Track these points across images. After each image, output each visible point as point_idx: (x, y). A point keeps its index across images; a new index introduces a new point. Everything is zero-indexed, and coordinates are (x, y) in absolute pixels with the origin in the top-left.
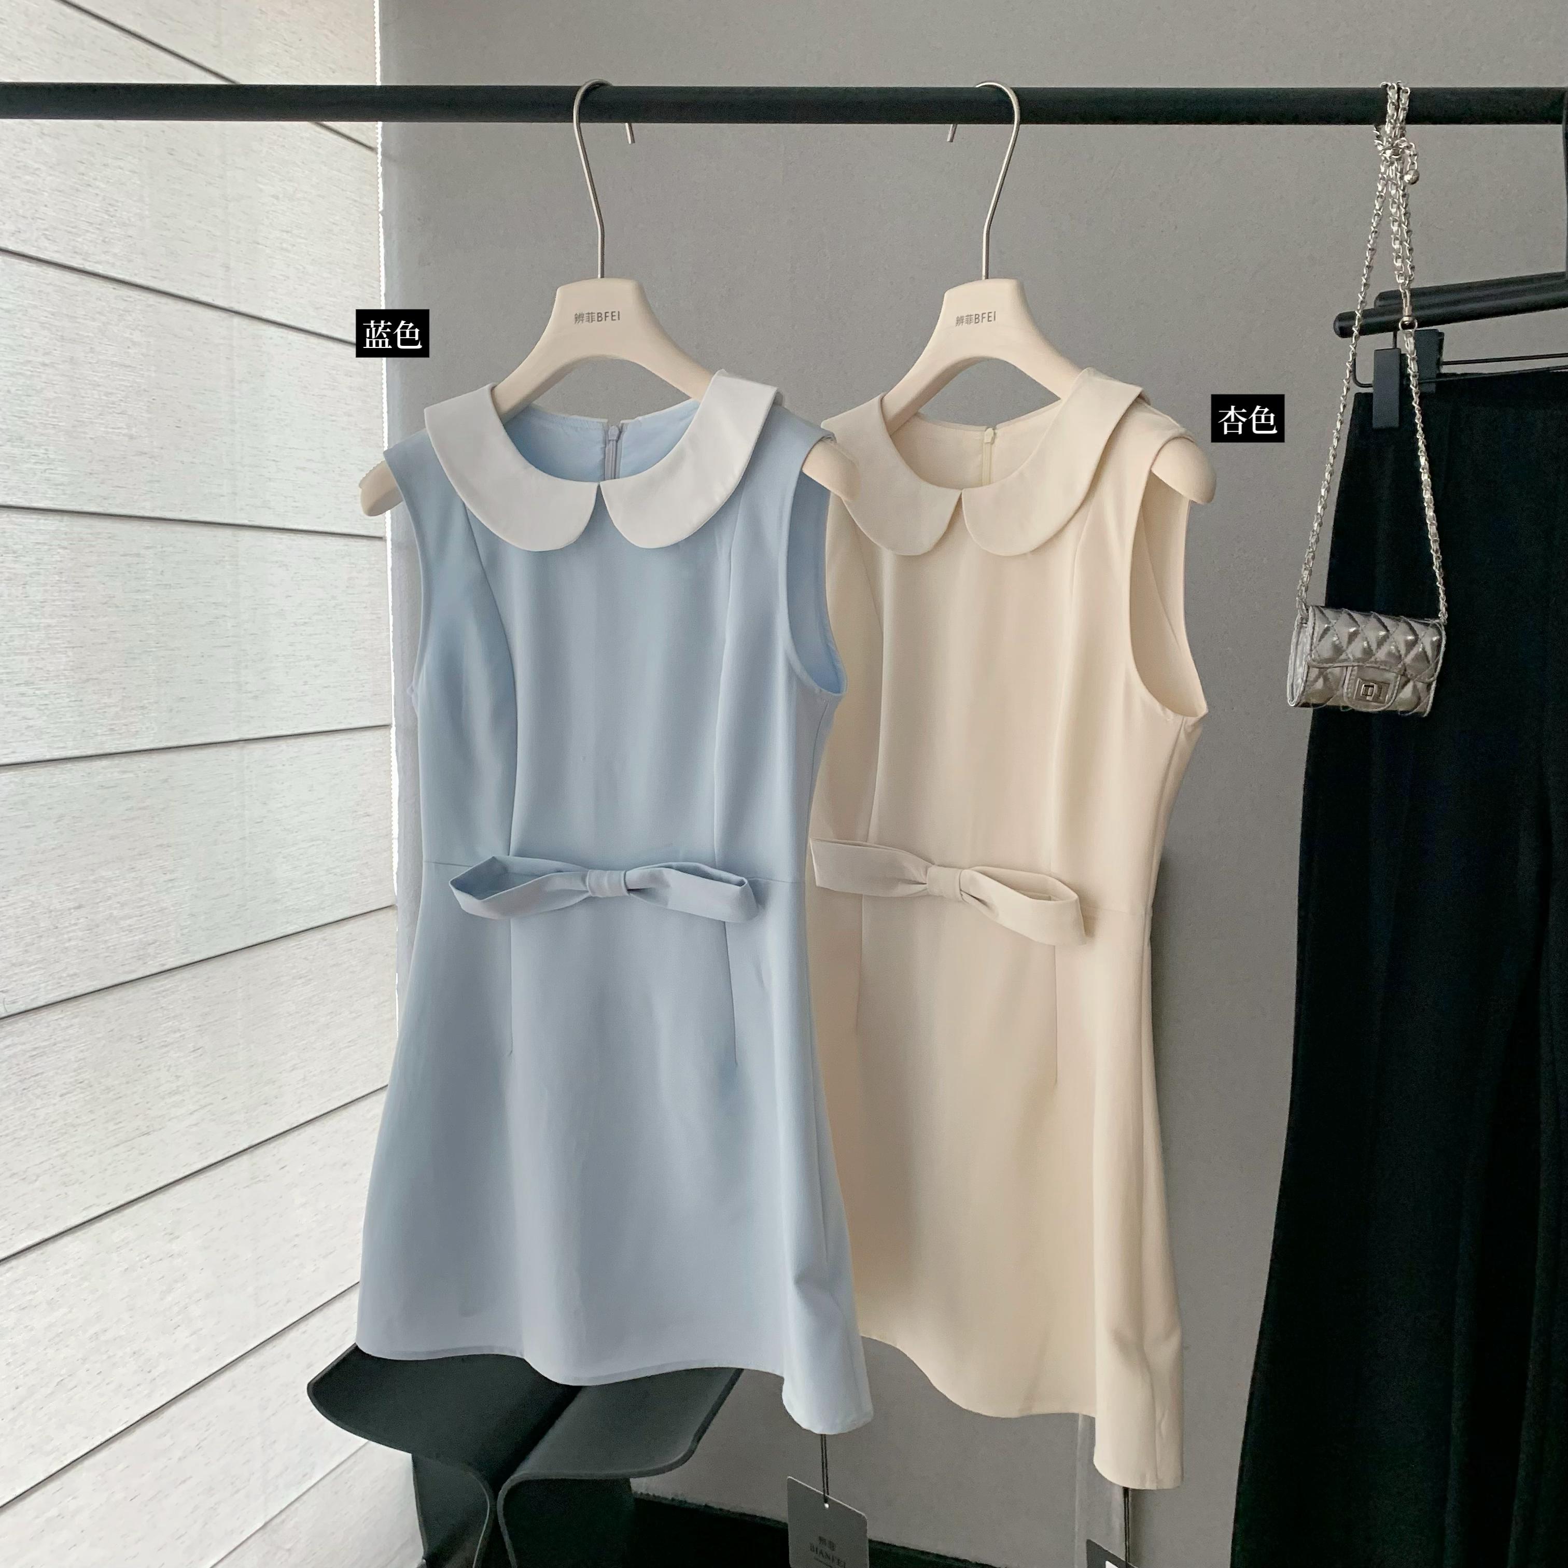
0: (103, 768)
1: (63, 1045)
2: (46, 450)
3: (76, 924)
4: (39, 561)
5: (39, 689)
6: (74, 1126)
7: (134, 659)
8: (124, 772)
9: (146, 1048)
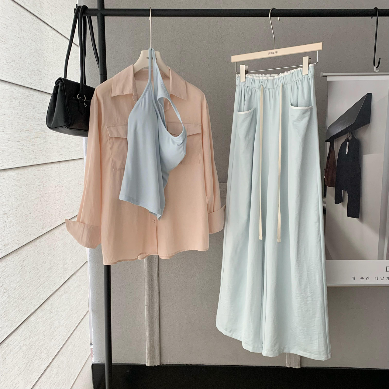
0: (34, 169)
1: (29, 256)
2: (20, 66)
3: (30, 219)
4: (19, 102)
5: (21, 143)
6: (32, 281)
7: (39, 135)
8: (38, 171)
9: (45, 256)
